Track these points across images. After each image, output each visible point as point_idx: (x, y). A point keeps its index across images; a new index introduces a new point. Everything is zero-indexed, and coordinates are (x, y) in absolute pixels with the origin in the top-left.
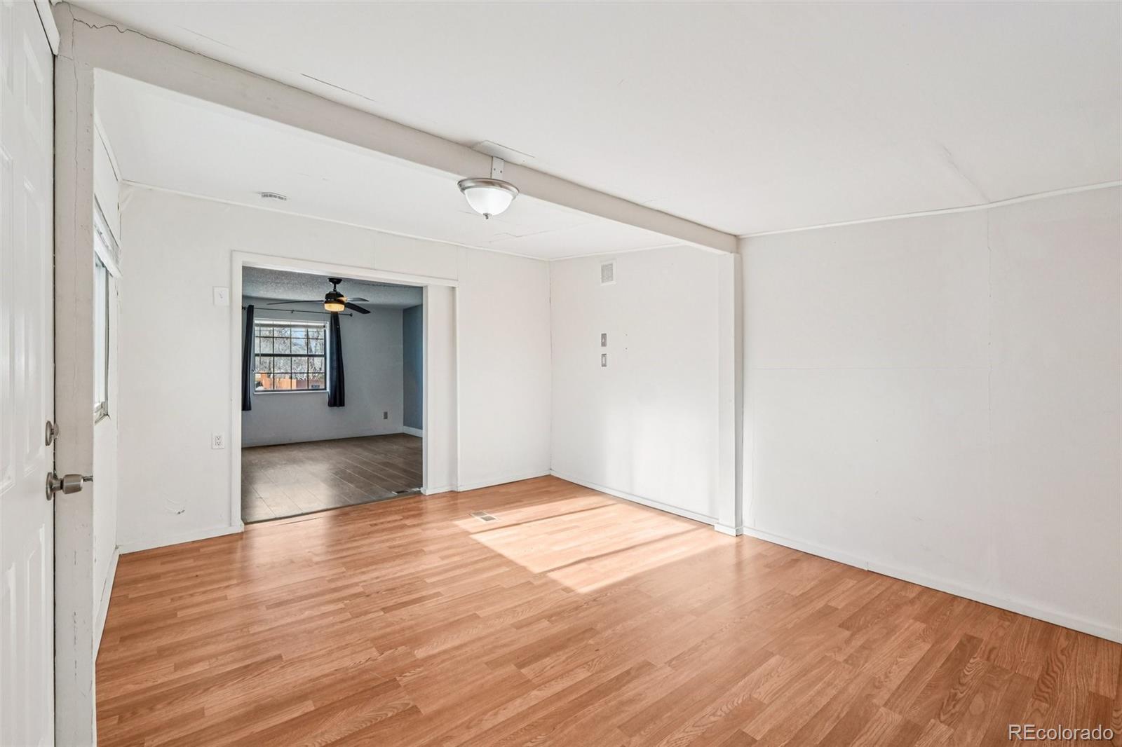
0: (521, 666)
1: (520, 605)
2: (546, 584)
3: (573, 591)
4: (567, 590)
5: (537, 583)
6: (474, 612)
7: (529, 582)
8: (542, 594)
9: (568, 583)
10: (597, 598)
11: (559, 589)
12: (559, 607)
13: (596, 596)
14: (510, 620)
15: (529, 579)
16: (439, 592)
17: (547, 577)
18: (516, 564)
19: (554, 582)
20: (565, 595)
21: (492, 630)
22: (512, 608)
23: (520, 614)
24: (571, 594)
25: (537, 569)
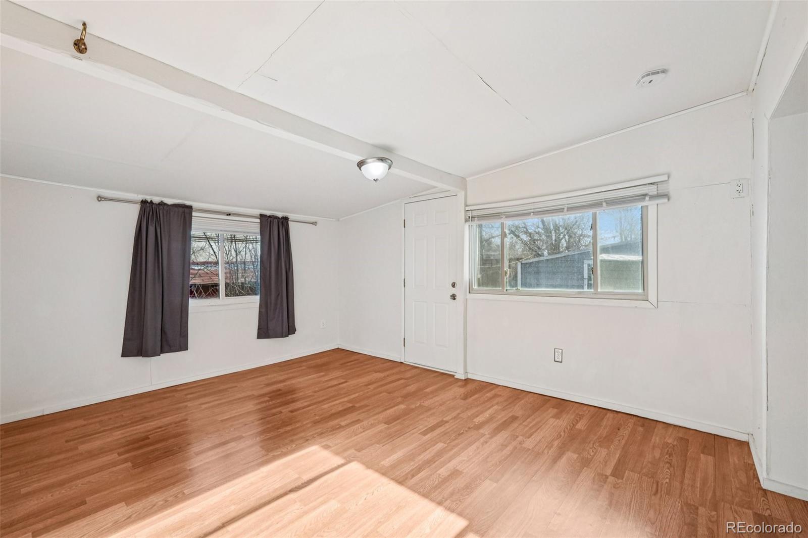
0: (352, 407)
1: (361, 433)
2: (345, 450)
3: (322, 446)
4: (327, 447)
5: (352, 451)
6: (390, 426)
7: (359, 451)
8: (346, 442)
9: (325, 453)
10: (305, 442)
11: (334, 446)
12: (334, 434)
13: (305, 444)
14: (365, 423)
15: (359, 454)
16: (425, 435)
17: (345, 458)
18: (377, 471)
19: (337, 453)
20: (329, 443)
21: (375, 417)
22: (366, 430)
23: (360, 427)
24: (324, 443)
25: (355, 466)
